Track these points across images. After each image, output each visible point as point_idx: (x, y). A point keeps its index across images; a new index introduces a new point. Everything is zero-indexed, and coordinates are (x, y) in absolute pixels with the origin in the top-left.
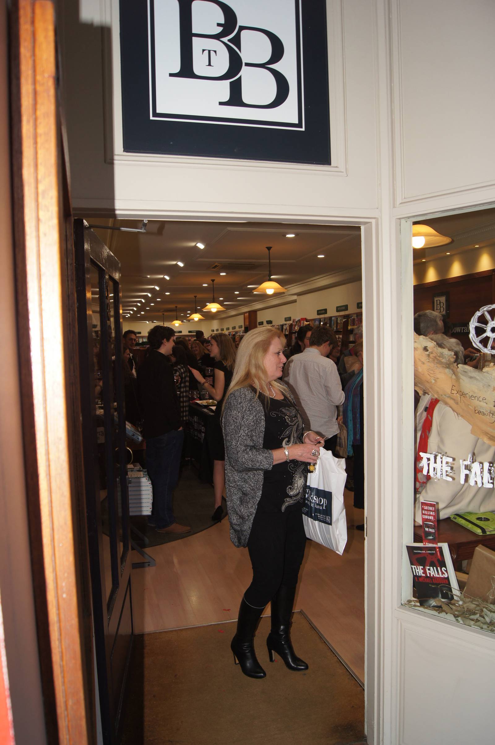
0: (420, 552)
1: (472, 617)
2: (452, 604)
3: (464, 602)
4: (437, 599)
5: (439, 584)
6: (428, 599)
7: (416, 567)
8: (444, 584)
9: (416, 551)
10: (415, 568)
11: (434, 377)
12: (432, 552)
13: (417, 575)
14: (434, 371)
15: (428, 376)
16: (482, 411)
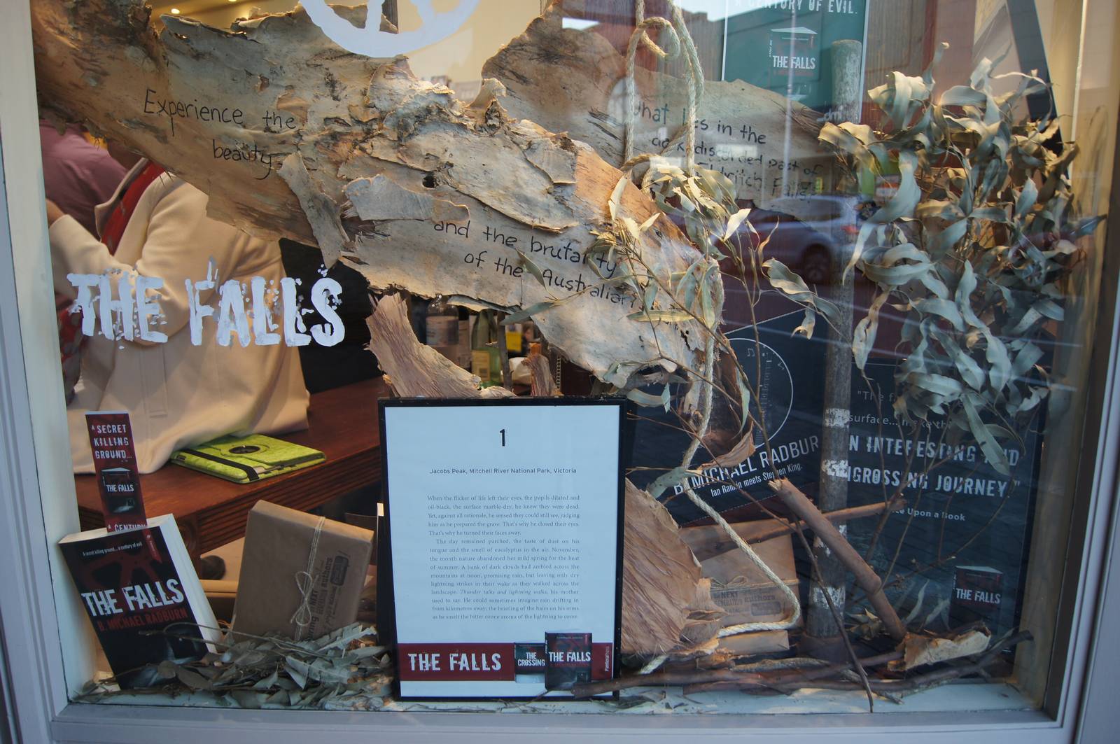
0: (102, 551)
1: (259, 685)
2: (204, 666)
3: (236, 655)
4: (164, 663)
5: (165, 624)
6: (140, 669)
7: (94, 594)
8: (176, 620)
9: (88, 554)
10: (91, 598)
11: (93, 71)
12: (134, 545)
13: (102, 613)
14: (92, 55)
15: (77, 69)
16: (231, 147)
